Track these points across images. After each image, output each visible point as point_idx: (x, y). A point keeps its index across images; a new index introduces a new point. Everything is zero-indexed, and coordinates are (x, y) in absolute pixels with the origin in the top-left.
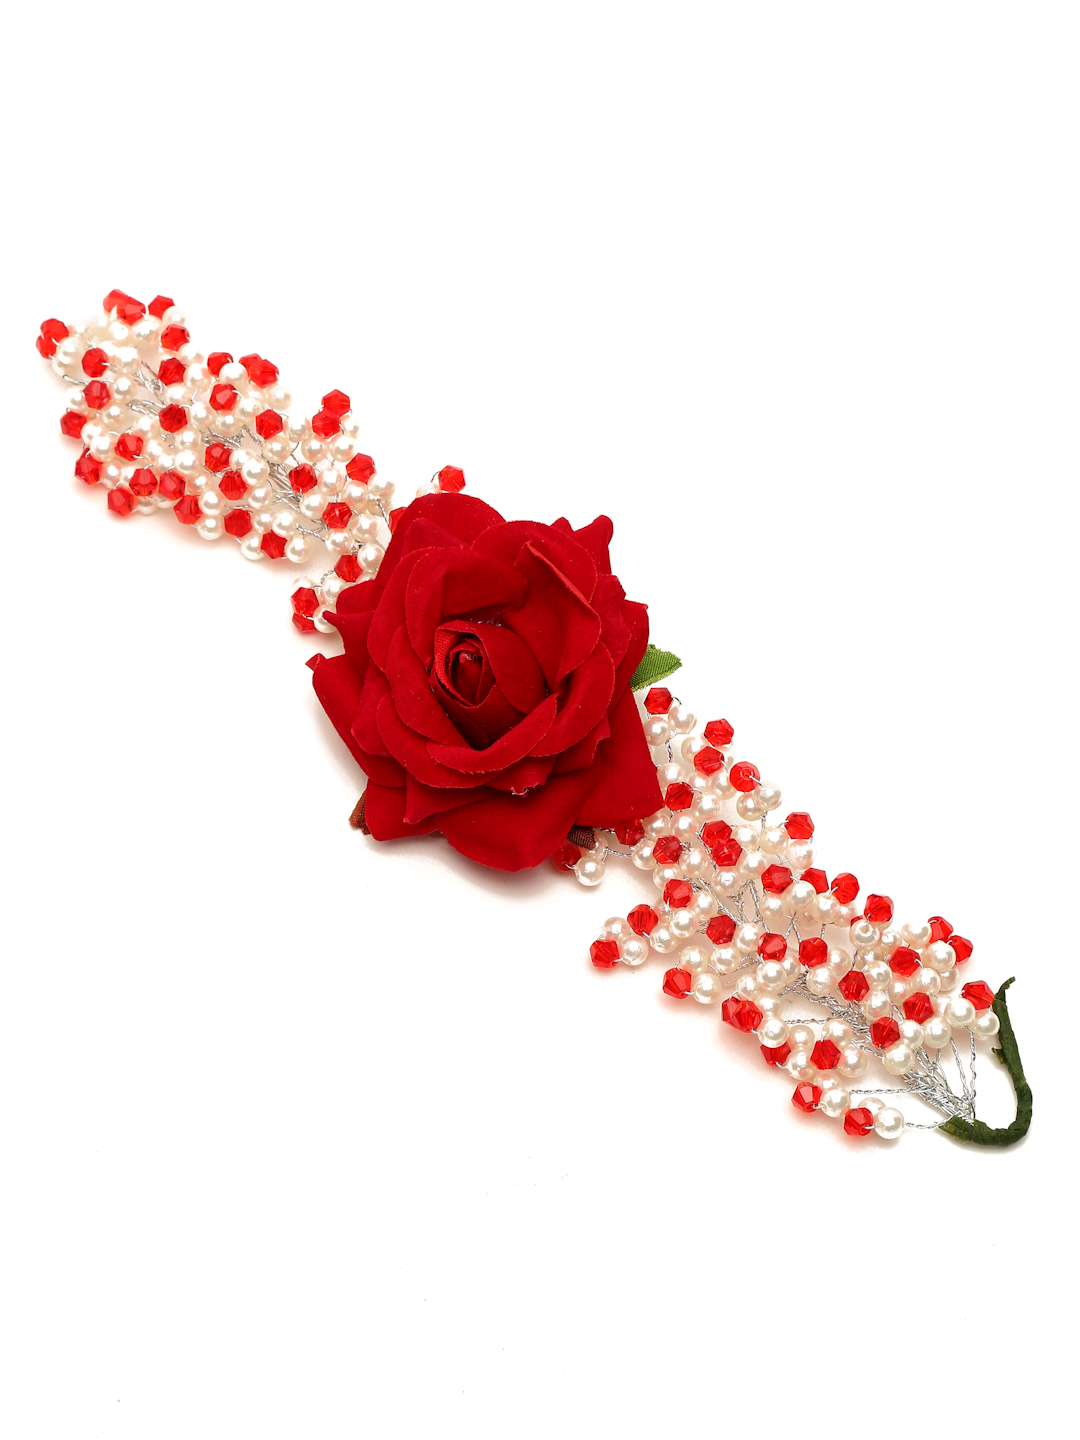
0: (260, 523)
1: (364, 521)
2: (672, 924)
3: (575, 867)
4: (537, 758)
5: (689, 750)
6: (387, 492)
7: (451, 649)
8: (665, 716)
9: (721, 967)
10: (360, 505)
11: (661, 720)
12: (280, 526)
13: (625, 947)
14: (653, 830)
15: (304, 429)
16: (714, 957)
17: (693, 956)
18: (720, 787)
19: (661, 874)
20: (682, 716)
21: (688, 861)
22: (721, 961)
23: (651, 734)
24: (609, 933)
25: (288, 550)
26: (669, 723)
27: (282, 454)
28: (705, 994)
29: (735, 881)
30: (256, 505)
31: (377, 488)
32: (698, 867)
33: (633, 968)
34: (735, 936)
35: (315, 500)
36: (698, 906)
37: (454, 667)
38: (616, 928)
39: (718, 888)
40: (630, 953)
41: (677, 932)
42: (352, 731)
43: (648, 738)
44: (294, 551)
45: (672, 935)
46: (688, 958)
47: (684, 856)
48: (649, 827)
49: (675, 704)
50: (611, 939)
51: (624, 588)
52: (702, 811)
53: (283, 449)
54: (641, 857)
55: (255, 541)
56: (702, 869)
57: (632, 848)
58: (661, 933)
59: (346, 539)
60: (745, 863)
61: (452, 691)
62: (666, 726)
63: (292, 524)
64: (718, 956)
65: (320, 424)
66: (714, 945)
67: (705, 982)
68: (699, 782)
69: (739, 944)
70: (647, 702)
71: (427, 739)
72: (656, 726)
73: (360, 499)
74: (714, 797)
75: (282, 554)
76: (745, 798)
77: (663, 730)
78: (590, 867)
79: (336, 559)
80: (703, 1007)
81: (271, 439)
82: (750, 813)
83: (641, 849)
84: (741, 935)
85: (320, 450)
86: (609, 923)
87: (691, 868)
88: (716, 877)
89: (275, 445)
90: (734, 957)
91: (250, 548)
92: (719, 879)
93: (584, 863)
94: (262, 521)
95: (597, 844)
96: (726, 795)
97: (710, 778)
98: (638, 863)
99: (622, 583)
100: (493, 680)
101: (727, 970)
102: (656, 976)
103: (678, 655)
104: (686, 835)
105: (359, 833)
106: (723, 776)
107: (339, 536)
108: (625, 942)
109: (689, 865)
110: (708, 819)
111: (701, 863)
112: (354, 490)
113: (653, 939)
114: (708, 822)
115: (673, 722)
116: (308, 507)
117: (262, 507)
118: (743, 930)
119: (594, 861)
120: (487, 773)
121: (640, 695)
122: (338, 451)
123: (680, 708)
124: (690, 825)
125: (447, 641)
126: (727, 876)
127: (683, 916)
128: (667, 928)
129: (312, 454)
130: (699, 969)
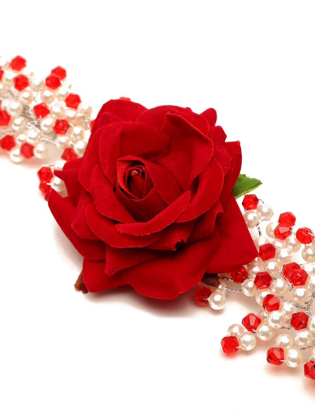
0: (20, 140)
1: (77, 130)
2: (269, 321)
3: (209, 299)
4: (181, 223)
5: (271, 230)
6: (88, 112)
7: (126, 169)
8: (255, 211)
9: (301, 344)
10: (74, 121)
11: (253, 212)
12: (30, 138)
13: (242, 339)
14: (253, 272)
15: (40, 84)
16: (296, 338)
17: (283, 339)
18: (291, 244)
19: (260, 295)
20: (265, 210)
21: (275, 286)
22: (301, 339)
23: (247, 220)
24: (232, 333)
25: (35, 151)
26: (257, 214)
27: (29, 99)
28: (294, 360)
29: (306, 294)
30: (16, 128)
31: (83, 110)
32: (281, 289)
33: (247, 353)
34: (308, 324)
35: (49, 121)
36: (284, 310)
37: (129, 180)
38: (236, 330)
39: (296, 299)
40: (245, 342)
41: (273, 325)
42: (72, 226)
43: (246, 223)
44: (39, 152)
45: (270, 328)
46: (280, 341)
47: (273, 283)
48: (251, 271)
49: (260, 203)
50: (233, 335)
51: (225, 132)
52: (281, 258)
53: (30, 96)
54: (248, 288)
55: (16, 151)
56: (285, 290)
57: (242, 284)
58: (263, 328)
59: (67, 140)
60: (310, 283)
61: (128, 192)
62: (256, 216)
63: (36, 137)
64: (299, 337)
65: (49, 82)
66: (296, 331)
67: (292, 354)
68: (278, 244)
69: (311, 329)
70: (243, 204)
71: (115, 222)
72: (250, 216)
73: (74, 118)
74: (288, 250)
75: (32, 154)
76: (307, 248)
77: (255, 218)
78: (217, 297)
79: (62, 152)
80: (292, 371)
81: (23, 91)
82: (310, 257)
83: (247, 283)
84: (312, 323)
85: (51, 96)
86: (231, 328)
87: (278, 290)
88: (293, 293)
89: (25, 94)
90: (309, 336)
91: (15, 155)
92: (295, 293)
93: (214, 296)
94: (20, 139)
95: (220, 287)
96: (295, 248)
97: (285, 241)
98: (246, 292)
99: (224, 129)
100: (152, 186)
101: (305, 345)
102: (262, 356)
103: (259, 179)
104: (273, 273)
105: (80, 293)
106: (292, 238)
107: (62, 139)
108: (242, 336)
109: (276, 288)
110: (285, 262)
111: (284, 286)
112: (70, 113)
113: (258, 332)
114: (286, 264)
115: (260, 214)
116: (45, 126)
117: (20, 129)
118: (313, 320)
119: (220, 294)
120: (151, 234)
121: (240, 200)
122: (60, 95)
123: (263, 205)
124: (275, 267)
125: (124, 167)
126: (300, 291)
127: (276, 315)
128: (267, 325)
129: (46, 98)
130: (288, 347)
